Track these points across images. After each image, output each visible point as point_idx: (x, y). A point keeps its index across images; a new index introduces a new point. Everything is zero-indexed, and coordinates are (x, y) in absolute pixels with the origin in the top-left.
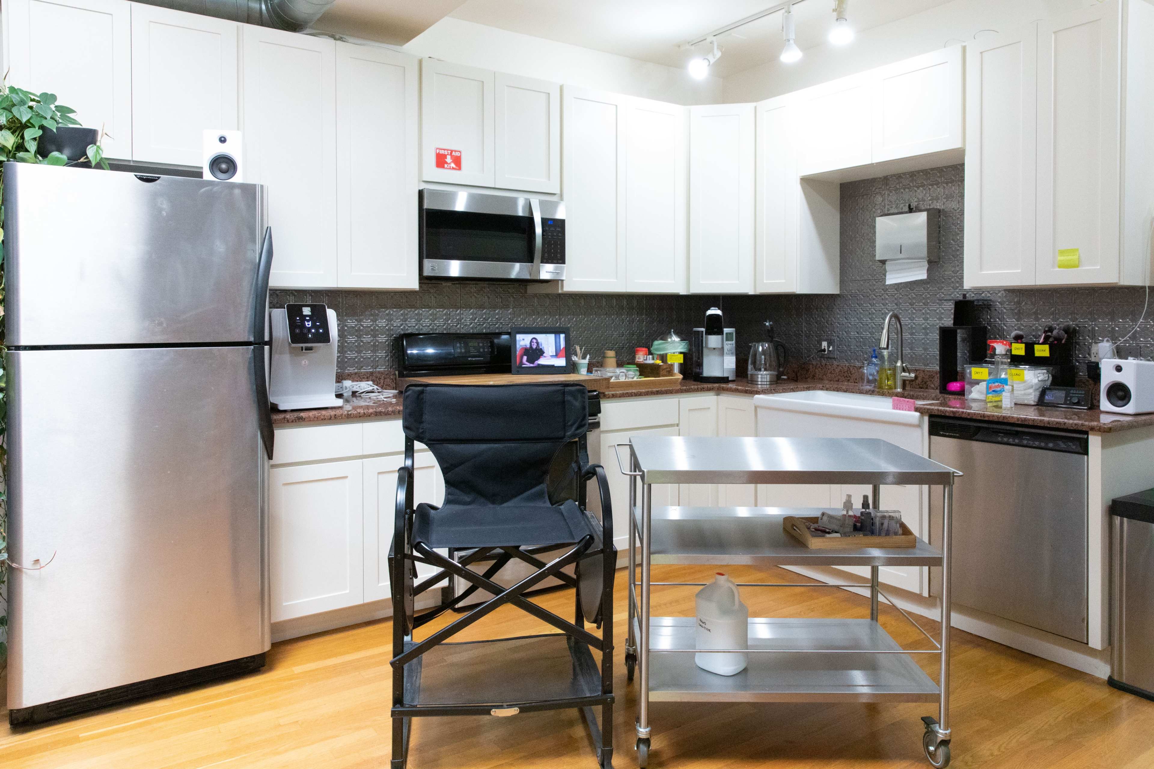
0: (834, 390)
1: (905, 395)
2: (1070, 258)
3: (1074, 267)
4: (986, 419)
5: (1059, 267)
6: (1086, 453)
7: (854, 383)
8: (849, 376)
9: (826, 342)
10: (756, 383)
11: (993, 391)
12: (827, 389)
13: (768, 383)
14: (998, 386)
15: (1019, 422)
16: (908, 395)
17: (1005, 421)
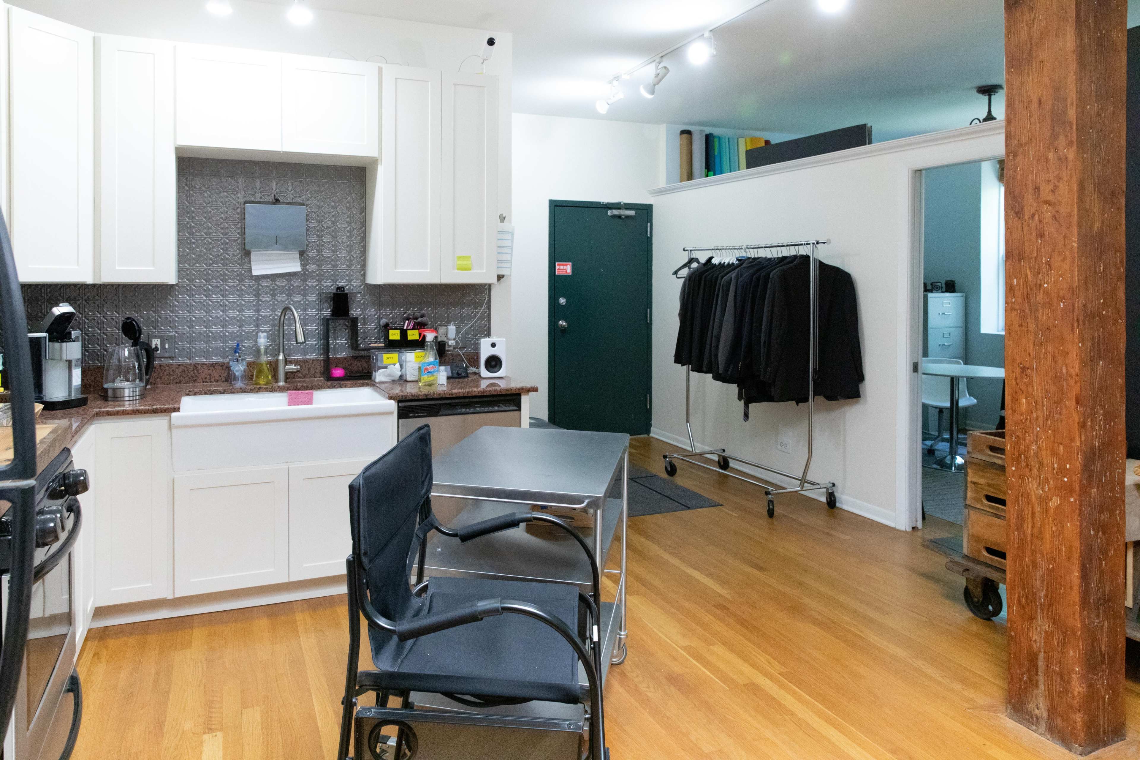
0: (206, 393)
1: (299, 387)
2: (465, 262)
3: (466, 269)
4: (454, 396)
5: (458, 269)
6: (519, 409)
7: (203, 382)
8: (196, 376)
9: (159, 340)
10: (122, 399)
11: (428, 372)
12: (195, 394)
13: (137, 398)
14: (432, 368)
15: (480, 394)
16: (302, 386)
17: (469, 395)
